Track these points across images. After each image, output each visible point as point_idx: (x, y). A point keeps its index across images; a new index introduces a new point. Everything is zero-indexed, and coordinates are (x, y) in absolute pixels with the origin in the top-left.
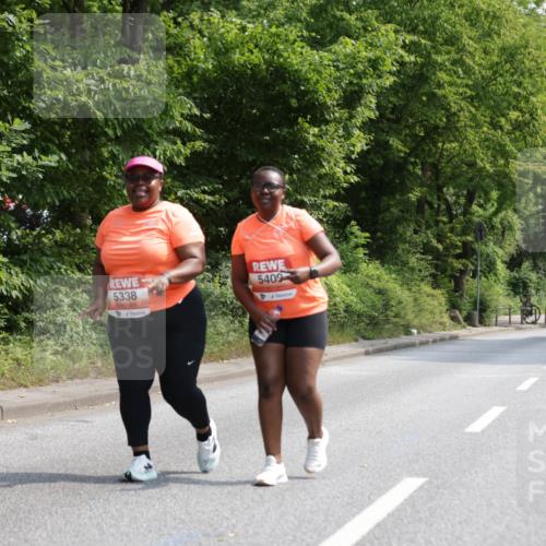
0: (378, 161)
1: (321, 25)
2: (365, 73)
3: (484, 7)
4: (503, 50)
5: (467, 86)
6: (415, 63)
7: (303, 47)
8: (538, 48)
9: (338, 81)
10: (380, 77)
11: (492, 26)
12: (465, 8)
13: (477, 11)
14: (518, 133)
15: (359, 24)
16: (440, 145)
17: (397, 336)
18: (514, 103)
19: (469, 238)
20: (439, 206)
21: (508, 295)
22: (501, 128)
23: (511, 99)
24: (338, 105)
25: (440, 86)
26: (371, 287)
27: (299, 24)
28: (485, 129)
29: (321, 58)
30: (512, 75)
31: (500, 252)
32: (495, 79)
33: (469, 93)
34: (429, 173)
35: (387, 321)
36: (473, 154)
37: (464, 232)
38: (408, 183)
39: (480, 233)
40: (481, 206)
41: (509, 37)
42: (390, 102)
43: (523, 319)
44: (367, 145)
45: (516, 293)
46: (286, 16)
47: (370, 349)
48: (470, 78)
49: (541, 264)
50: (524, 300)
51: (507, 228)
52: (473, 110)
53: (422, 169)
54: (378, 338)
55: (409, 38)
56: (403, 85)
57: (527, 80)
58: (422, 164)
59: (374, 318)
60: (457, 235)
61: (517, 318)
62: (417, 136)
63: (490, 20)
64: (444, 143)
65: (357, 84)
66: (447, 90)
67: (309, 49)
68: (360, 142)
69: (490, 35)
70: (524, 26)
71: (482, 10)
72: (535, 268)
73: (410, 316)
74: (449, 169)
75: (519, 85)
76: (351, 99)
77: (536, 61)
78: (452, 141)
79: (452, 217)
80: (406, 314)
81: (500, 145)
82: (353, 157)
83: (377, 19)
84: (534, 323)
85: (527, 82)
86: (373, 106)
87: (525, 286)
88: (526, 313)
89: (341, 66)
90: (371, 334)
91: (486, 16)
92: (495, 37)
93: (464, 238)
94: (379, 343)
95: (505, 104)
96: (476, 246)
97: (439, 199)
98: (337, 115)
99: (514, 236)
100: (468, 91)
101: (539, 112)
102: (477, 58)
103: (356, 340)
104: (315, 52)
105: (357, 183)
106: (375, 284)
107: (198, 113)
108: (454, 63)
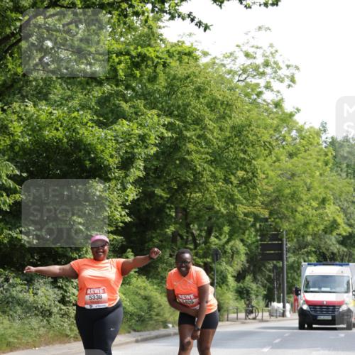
0: (147, 207)
1: (105, 111)
2: (136, 145)
3: (220, 98)
4: (233, 128)
5: (208, 153)
6: (172, 138)
7: (92, 127)
8: (258, 127)
9: (117, 150)
10: (146, 147)
11: (226, 111)
12: (207, 98)
13: (215, 101)
14: (243, 186)
15: (132, 110)
16: (188, 195)
17: (158, 329)
18: (241, 165)
19: (209, 260)
20: (187, 237)
21: (236, 299)
22: (231, 183)
23: (238, 162)
24: (117, 168)
25: (189, 153)
26: (139, 294)
27: (89, 111)
28: (220, 183)
29: (106, 134)
30: (240, 145)
31: (230, 269)
32: (228, 148)
33: (209, 158)
34: (180, 215)
35: (151, 318)
36: (212, 202)
37: (205, 256)
38: (166, 221)
39: (216, 255)
40: (217, 237)
41: (238, 119)
42: (153, 165)
43: (247, 316)
44: (137, 195)
45: (242, 298)
46: (80, 105)
47: (139, 338)
48: (210, 148)
49: (259, 278)
50: (247, 302)
51: (235, 252)
52: (213, 170)
53: (176, 212)
54: (145, 331)
55: (167, 120)
56: (163, 153)
57: (251, 149)
58: (176, 208)
59: (142, 316)
60: (200, 258)
61: (242, 315)
62: (172, 188)
63: (224, 107)
64: (191, 194)
65: (131, 153)
66: (194, 156)
67: (97, 128)
68: (132, 194)
69: (224, 118)
70: (249, 111)
71: (219, 100)
72: (255, 280)
73: (167, 315)
74: (194, 212)
75: (245, 152)
76: (126, 163)
77: (257, 136)
78: (197, 192)
79: (196, 245)
80: (164, 314)
81: (230, 195)
82: (127, 204)
83: (145, 106)
84: (254, 319)
85: (250, 150)
86: (142, 168)
87: (248, 293)
88: (249, 312)
89: (120, 140)
90: (139, 328)
91: (222, 104)
92: (228, 119)
93: (205, 260)
94: (145, 334)
95: (234, 166)
96: (213, 265)
97: (187, 232)
98: (116, 174)
99: (240, 258)
100: (208, 156)
101: (259, 171)
102: (215, 134)
103: (129, 332)
104: (101, 130)
105: (130, 222)
106: (142, 292)
107: (18, 173)
108: (199, 137)
